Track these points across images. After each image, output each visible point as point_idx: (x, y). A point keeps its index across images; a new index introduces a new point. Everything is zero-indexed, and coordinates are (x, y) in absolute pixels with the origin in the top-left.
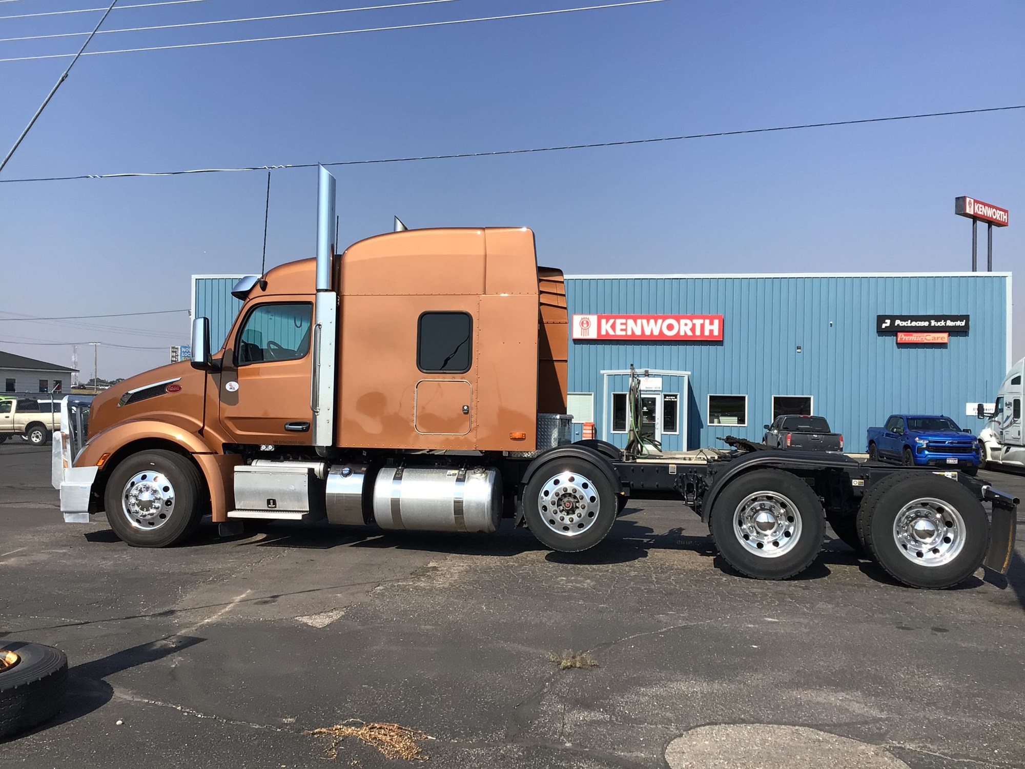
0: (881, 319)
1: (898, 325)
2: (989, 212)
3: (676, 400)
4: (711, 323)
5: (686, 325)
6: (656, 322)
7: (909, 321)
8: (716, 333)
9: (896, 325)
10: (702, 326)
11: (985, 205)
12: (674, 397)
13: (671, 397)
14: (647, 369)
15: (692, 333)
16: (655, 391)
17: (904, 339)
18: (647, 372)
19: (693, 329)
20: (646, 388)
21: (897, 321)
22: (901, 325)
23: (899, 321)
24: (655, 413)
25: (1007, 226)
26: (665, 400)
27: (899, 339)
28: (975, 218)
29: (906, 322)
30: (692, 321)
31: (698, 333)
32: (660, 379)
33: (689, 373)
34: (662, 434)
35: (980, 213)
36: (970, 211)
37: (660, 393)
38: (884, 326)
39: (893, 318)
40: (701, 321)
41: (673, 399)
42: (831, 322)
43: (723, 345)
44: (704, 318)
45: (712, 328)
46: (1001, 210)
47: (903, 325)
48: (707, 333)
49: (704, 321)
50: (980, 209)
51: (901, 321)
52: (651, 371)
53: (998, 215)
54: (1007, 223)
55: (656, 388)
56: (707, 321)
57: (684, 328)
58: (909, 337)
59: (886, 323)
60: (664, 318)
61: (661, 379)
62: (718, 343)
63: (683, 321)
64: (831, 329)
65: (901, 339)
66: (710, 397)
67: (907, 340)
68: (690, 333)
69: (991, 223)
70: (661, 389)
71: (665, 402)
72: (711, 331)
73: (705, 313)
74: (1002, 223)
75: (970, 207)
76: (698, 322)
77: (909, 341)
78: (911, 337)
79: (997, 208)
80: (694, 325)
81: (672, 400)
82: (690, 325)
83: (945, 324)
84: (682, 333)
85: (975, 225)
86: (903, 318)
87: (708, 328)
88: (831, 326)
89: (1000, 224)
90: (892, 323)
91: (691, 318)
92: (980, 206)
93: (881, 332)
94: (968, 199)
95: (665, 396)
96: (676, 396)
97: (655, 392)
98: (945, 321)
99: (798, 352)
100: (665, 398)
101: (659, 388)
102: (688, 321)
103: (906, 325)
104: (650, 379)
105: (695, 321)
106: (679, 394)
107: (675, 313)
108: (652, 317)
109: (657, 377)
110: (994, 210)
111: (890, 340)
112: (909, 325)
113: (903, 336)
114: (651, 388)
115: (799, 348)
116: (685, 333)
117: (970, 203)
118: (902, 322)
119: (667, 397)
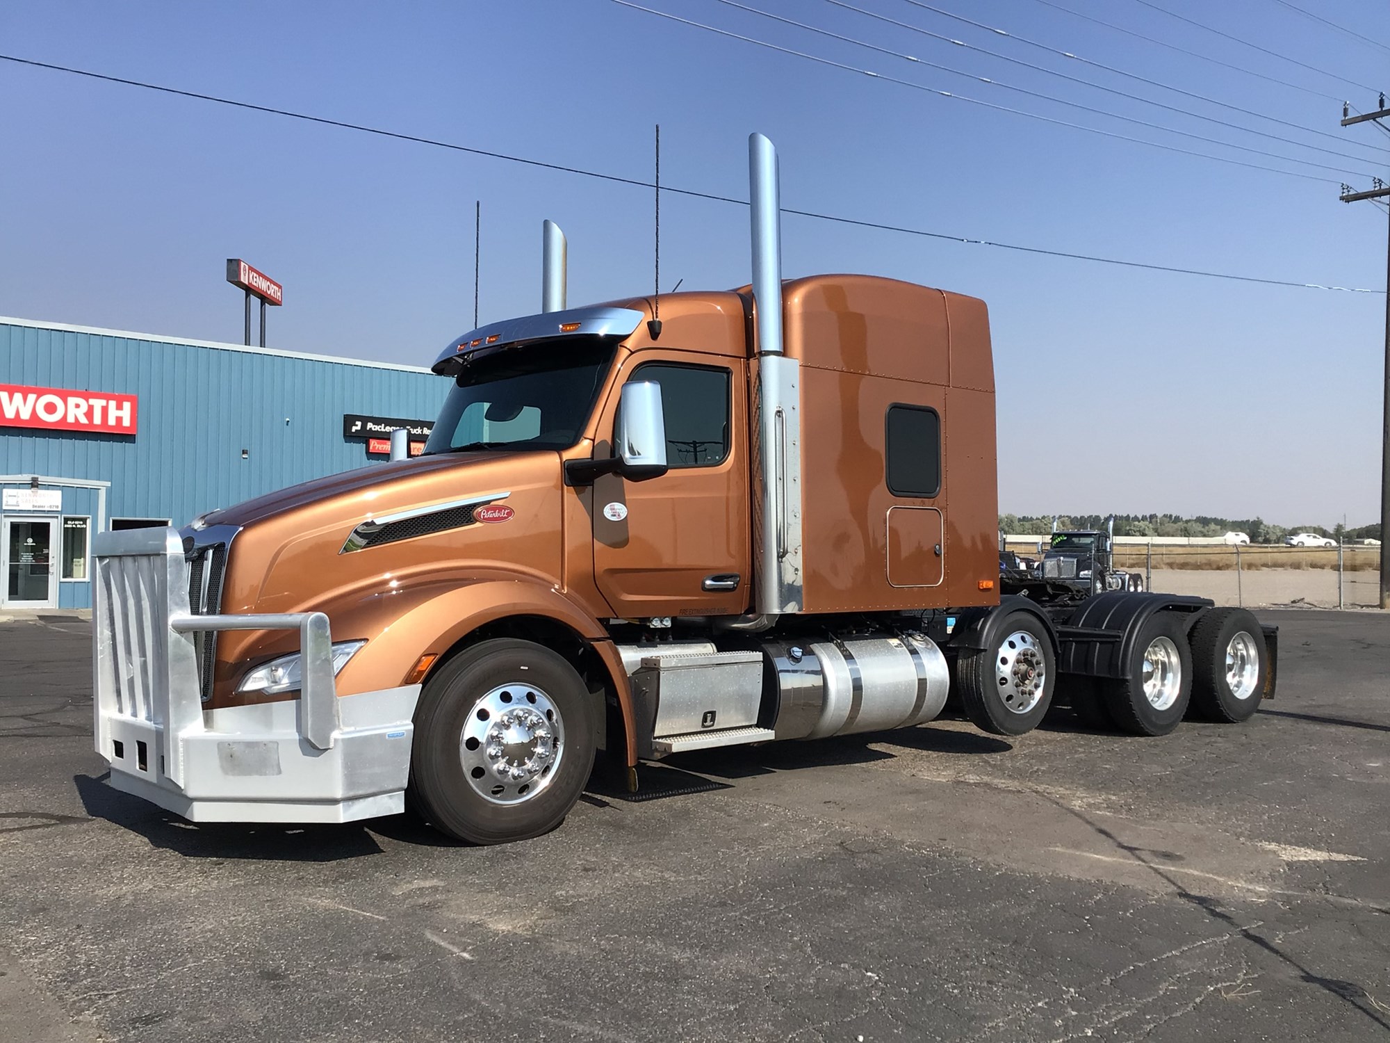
0: (349, 420)
1: (371, 429)
2: (263, 285)
3: (84, 526)
4: (119, 407)
5: (77, 406)
6: (25, 399)
7: (383, 425)
8: (126, 422)
9: (368, 429)
10: (105, 410)
11: (260, 274)
12: (82, 523)
13: (76, 523)
14: (36, 476)
15: (88, 420)
16: (48, 511)
17: (377, 448)
18: (35, 480)
19: (89, 414)
20: (34, 506)
21: (369, 424)
22: (373, 429)
23: (371, 424)
24: (48, 548)
25: (281, 305)
26: (66, 526)
27: (371, 448)
28: (249, 290)
29: (380, 426)
30: (87, 401)
31: (97, 420)
32: (58, 494)
33: (109, 484)
34: (60, 582)
35: (255, 284)
36: (245, 280)
37: (59, 516)
38: (354, 429)
39: (365, 420)
40: (103, 402)
41: (79, 524)
42: (288, 419)
43: (135, 443)
44: (108, 398)
45: (119, 415)
46: (275, 284)
47: (376, 429)
48: (112, 421)
49: (108, 403)
50: (255, 279)
51: (374, 424)
52: (42, 479)
53: (272, 291)
54: (281, 302)
55: (51, 507)
56: (113, 404)
57: (74, 411)
58: (382, 446)
59: (357, 425)
60: (40, 393)
61: (60, 492)
62: (125, 437)
63: (72, 401)
64: (288, 429)
65: (374, 447)
66: (114, 521)
67: (380, 449)
68: (83, 420)
69: (265, 299)
70: (60, 509)
71: (66, 530)
72: (119, 419)
73: (106, 391)
74: (276, 301)
75: (245, 275)
76: (98, 404)
77: (382, 450)
78: (385, 446)
79: (272, 282)
80: (91, 408)
81: (78, 526)
82: (84, 407)
83: (422, 432)
84: (71, 419)
85: (248, 299)
86: (377, 421)
87: (113, 414)
88: (287, 425)
89: (274, 303)
90: (364, 426)
91: (86, 396)
92: (255, 275)
93: (349, 437)
94: (242, 264)
95: (66, 520)
96: (84, 520)
97: (51, 513)
98: (422, 428)
99: (244, 458)
100: (66, 522)
101: (57, 507)
102: (81, 401)
103: (379, 430)
104: (41, 492)
105: (92, 401)
106: (90, 516)
107: (58, 387)
108: (18, 390)
109: (52, 489)
110: (269, 283)
111: (359, 448)
112: (383, 430)
113: (376, 444)
114: (42, 507)
115: (244, 452)
116: (76, 418)
117: (245, 270)
118: (375, 426)
119: (69, 522)
